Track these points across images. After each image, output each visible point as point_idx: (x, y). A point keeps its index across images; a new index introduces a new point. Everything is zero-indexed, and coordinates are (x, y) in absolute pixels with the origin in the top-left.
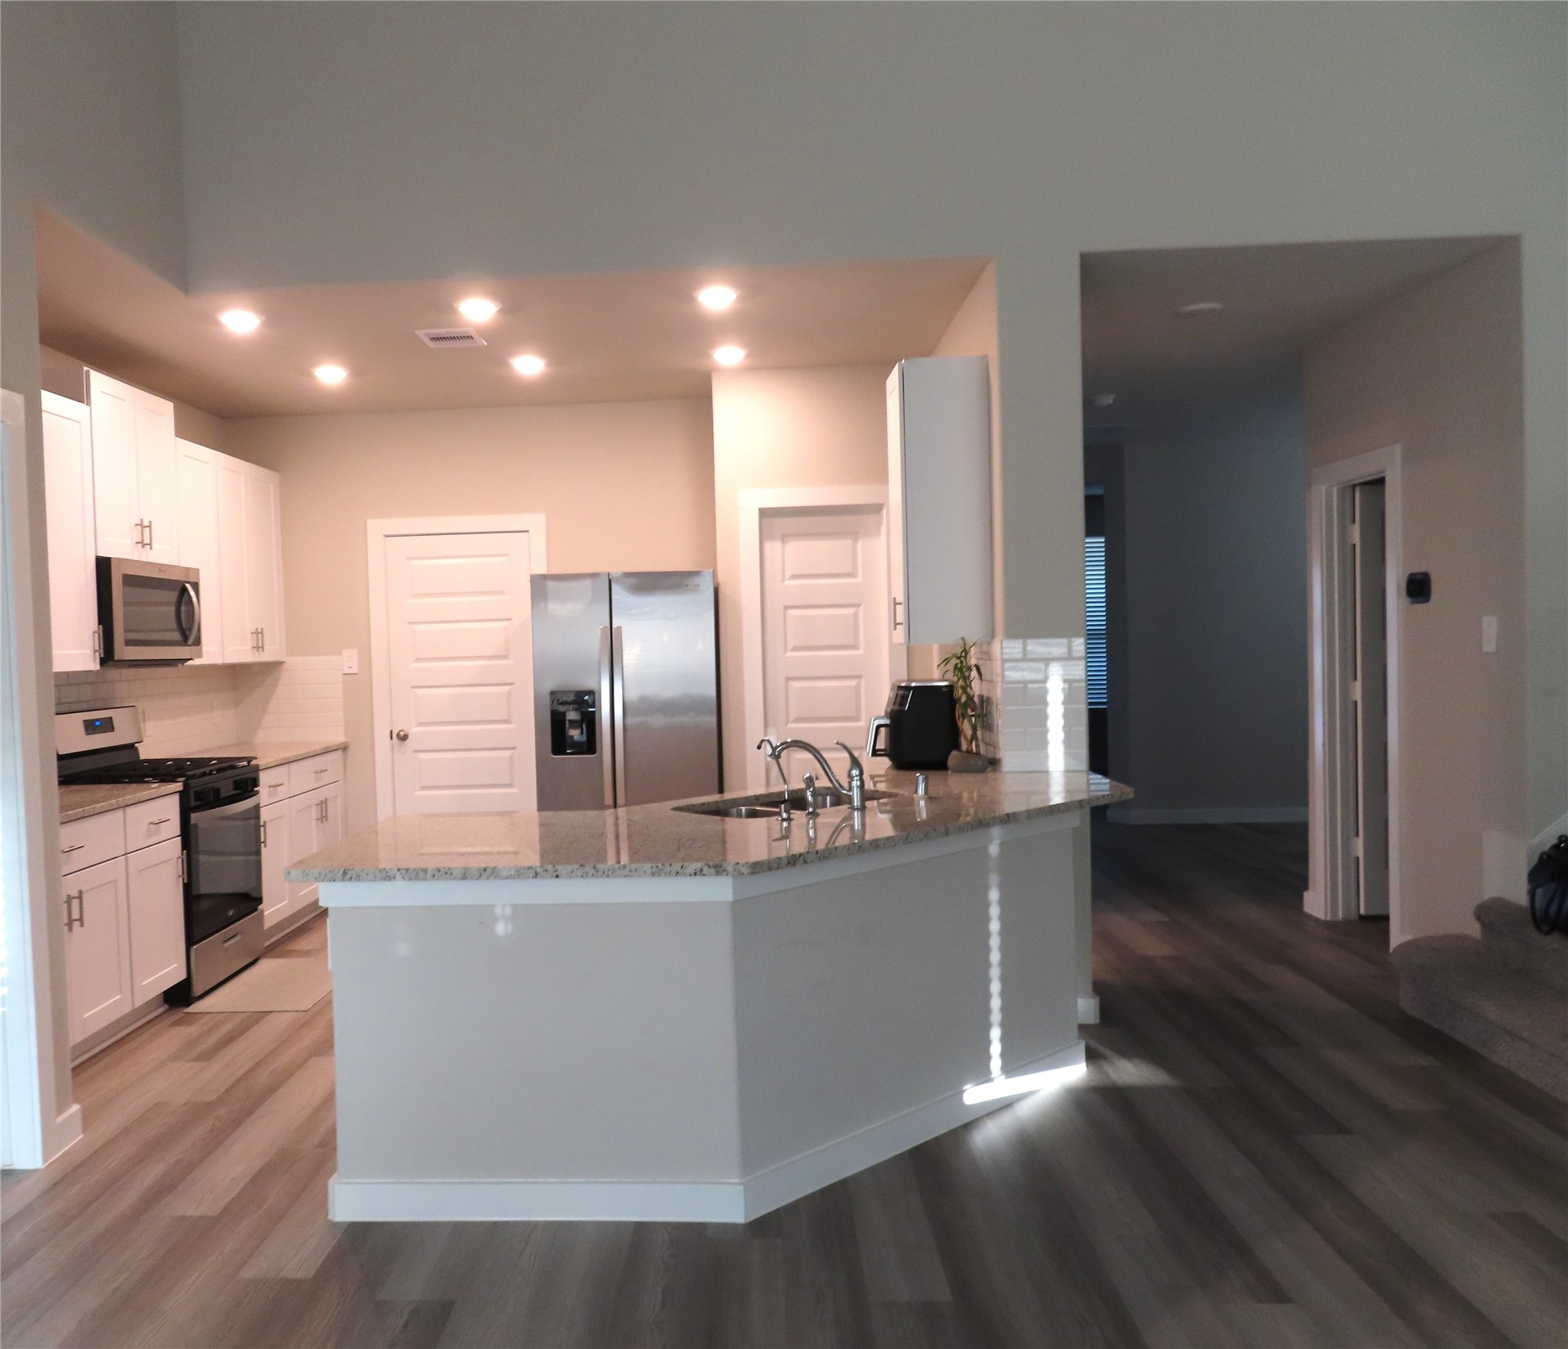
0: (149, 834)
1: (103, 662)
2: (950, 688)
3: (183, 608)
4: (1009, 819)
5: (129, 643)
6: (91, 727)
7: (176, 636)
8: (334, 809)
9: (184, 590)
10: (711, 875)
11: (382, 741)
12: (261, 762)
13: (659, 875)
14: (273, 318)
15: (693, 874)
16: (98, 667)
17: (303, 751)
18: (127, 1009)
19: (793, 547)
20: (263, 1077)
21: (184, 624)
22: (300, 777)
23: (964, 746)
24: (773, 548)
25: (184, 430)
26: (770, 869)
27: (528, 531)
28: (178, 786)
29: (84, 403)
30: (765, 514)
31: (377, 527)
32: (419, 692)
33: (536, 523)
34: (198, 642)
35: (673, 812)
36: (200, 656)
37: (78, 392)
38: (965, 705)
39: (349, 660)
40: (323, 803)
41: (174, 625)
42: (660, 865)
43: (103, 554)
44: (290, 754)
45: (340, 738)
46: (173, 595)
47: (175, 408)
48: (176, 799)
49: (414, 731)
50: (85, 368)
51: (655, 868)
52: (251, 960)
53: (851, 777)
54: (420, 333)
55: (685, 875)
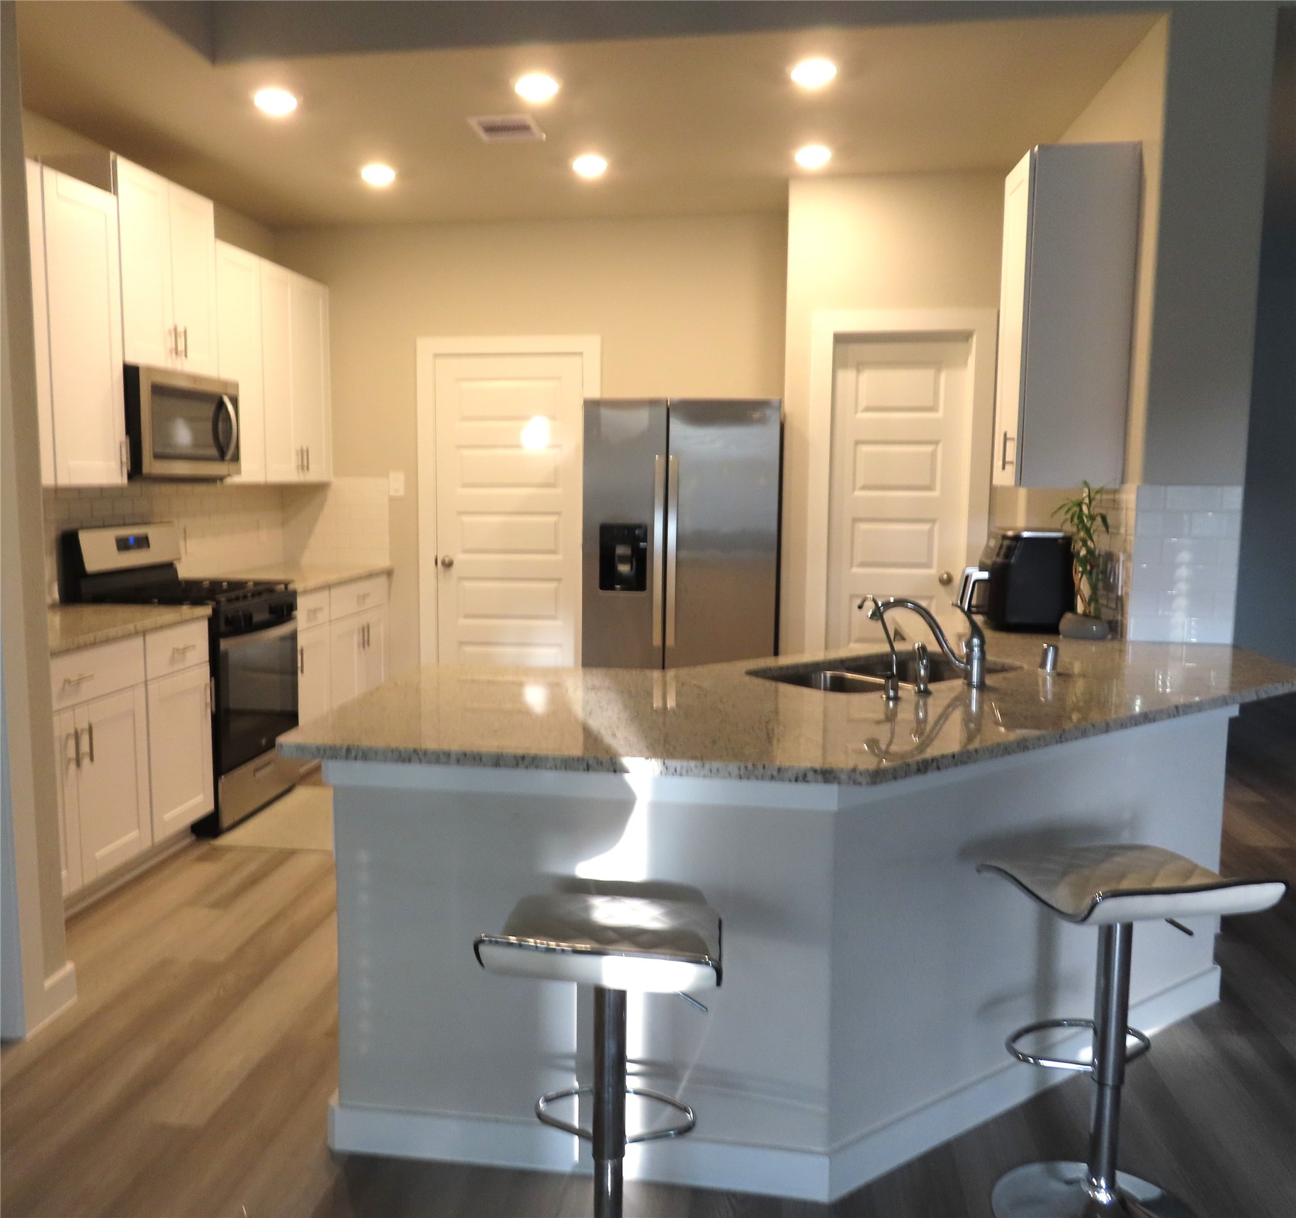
0: (173, 661)
1: (131, 476)
2: (1068, 541)
3: (220, 425)
4: (1178, 712)
5: (158, 456)
6: (123, 545)
7: (213, 452)
8: (377, 634)
9: (221, 404)
10: (817, 782)
11: (427, 568)
12: (298, 586)
13: (748, 778)
14: (312, 100)
15: (793, 779)
16: (125, 480)
17: (345, 575)
18: (146, 844)
19: (869, 378)
20: (280, 933)
21: (221, 441)
22: (342, 603)
23: (1080, 608)
24: (847, 376)
25: (224, 232)
26: (895, 778)
27: (581, 354)
28: (207, 611)
29: (110, 191)
30: (842, 340)
31: (426, 346)
32: (466, 519)
33: (590, 344)
34: (236, 458)
35: (747, 679)
36: (239, 472)
37: (103, 180)
38: (1084, 562)
39: (396, 484)
40: (365, 631)
41: (210, 440)
42: (750, 766)
43: (132, 359)
44: (333, 577)
45: (383, 562)
46: (209, 410)
47: (214, 206)
48: (204, 626)
49: (459, 558)
50: (112, 154)
51: (742, 768)
52: (287, 787)
53: (969, 646)
54: (473, 122)
55: (782, 780)
